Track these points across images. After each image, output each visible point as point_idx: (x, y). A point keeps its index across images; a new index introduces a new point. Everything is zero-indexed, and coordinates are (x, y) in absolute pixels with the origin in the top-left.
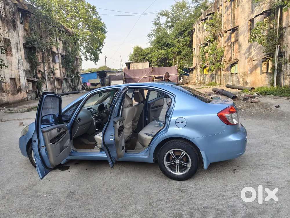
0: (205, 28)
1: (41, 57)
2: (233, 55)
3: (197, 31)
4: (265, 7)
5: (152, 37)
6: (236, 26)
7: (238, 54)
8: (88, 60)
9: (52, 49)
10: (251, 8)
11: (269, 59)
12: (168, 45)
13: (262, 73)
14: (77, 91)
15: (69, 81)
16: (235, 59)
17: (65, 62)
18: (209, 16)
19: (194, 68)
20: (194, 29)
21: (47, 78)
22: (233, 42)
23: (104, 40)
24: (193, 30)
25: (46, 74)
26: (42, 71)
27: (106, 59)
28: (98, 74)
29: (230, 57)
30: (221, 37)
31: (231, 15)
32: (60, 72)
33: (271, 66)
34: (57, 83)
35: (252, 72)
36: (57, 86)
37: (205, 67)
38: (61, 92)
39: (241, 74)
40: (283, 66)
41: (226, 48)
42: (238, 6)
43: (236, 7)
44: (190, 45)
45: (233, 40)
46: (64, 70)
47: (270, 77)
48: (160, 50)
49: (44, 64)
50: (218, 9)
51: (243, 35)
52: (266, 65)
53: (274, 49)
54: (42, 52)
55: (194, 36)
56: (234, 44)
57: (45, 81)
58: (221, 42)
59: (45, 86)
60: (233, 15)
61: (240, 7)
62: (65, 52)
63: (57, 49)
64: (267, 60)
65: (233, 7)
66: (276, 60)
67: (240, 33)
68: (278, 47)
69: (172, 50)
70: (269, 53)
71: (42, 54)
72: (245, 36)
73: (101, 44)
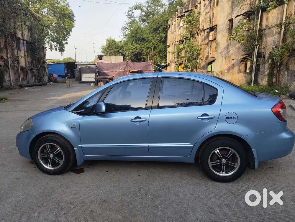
0: (181, 24)
1: (4, 42)
2: (210, 53)
3: (172, 27)
4: (245, 8)
5: (127, 30)
6: (215, 25)
7: (215, 53)
8: (52, 50)
9: (17, 34)
10: (231, 8)
11: (248, 59)
12: (143, 40)
13: (239, 72)
14: (43, 83)
15: (35, 71)
16: (212, 58)
17: (31, 50)
18: (186, 13)
19: (168, 65)
20: (170, 25)
21: (11, 67)
22: (211, 41)
23: (72, 29)
24: (168, 27)
25: (9, 62)
26: (4, 59)
27: (76, 49)
28: (65, 65)
29: (207, 55)
30: (198, 35)
31: (209, 13)
32: (25, 61)
33: (250, 66)
34: (21, 72)
35: (229, 71)
36: (21, 76)
37: (180, 64)
38: (26, 83)
39: (217, 73)
40: (261, 66)
41: (203, 46)
42: (217, 5)
43: (215, 5)
44: (165, 42)
45: (211, 38)
46: (29, 59)
47: (248, 77)
48: (135, 44)
49: (7, 50)
50: (195, 6)
51: (221, 34)
52: (244, 64)
53: (254, 50)
54: (5, 36)
55: (169, 33)
56: (211, 43)
57: (8, 69)
58: (197, 40)
59: (9, 75)
60: (212, 14)
61: (219, 6)
62: (30, 38)
63: (23, 35)
64: (246, 60)
65: (212, 6)
66: (254, 60)
67: (219, 32)
68: (257, 47)
69: (147, 45)
70: (248, 53)
71: (5, 38)
72: (223, 35)
73: (68, 33)
